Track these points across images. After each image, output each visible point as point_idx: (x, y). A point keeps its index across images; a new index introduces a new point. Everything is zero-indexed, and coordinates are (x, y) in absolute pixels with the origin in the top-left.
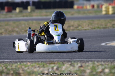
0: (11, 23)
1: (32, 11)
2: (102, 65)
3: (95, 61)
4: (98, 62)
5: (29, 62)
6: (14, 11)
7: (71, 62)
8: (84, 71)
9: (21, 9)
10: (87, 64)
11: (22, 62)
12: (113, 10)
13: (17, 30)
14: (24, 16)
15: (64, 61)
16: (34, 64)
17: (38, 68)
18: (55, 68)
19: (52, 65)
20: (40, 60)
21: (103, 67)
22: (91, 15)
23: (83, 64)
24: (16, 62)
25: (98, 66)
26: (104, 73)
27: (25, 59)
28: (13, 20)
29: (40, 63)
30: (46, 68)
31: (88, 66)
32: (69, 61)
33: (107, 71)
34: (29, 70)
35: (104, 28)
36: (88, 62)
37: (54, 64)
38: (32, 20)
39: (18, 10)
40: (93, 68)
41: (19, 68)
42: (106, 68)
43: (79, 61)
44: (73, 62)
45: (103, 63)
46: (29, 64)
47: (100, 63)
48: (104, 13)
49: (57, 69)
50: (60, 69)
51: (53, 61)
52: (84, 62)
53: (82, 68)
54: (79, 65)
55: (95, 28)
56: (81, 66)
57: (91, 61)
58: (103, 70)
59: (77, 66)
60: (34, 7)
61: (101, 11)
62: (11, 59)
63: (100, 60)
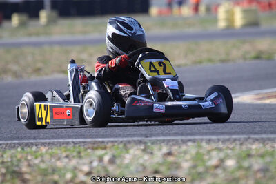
1: (50, 22)
2: (220, 150)
3: (202, 140)
4: (209, 141)
5: (44, 144)
6: (6, 24)
7: (145, 143)
8: (177, 166)
9: (24, 17)
10: (184, 148)
11: (27, 145)
12: (244, 18)
13: (15, 67)
14: (30, 35)
15: (129, 142)
16: (56, 150)
17: (66, 160)
18: (106, 158)
19: (100, 152)
20: (70, 140)
21: (222, 155)
22: (191, 30)
23: (175, 149)
24: (13, 147)
25: (209, 152)
26: (225, 169)
27: (35, 138)
29: (70, 147)
30: (86, 160)
31: (185, 153)
32: (140, 142)
33: (230, 163)
34: (43, 166)
35: (223, 61)
36: (184, 142)
37: (105, 148)
38: (51, 44)
39: (16, 19)
40: (198, 158)
41: (19, 160)
42: (228, 156)
43: (164, 141)
44: (149, 144)
45: (221, 145)
46: (43, 149)
47: (213, 145)
48: (222, 24)
49: (112, 161)
50: (118, 161)
51: (103, 142)
52: (176, 143)
53: (171, 159)
54: (165, 150)
55: (201, 62)
56: (170, 154)
57: (194, 141)
58: (222, 161)
59: (159, 152)
60: (54, 14)
61: (216, 20)
63: (214, 137)
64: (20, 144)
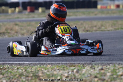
0: (33, 23)
3: (116, 63)
4: (119, 64)
5: (49, 64)
6: (36, 11)
7: (92, 64)
8: (105, 75)
9: (44, 9)
10: (108, 66)
11: (42, 64)
15: (85, 64)
16: (54, 67)
17: (58, 71)
18: (75, 71)
19: (73, 68)
20: (60, 62)
22: (115, 15)
23: (104, 67)
24: (37, 65)
25: (119, 69)
27: (46, 61)
28: (35, 21)
29: (60, 65)
30: (67, 71)
31: (109, 69)
32: (90, 64)
34: (48, 73)
36: (109, 64)
37: (75, 66)
39: (40, 10)
40: (114, 71)
41: (38, 71)
43: (100, 63)
44: (94, 65)
46: (49, 66)
47: (121, 66)
49: (77, 72)
50: (80, 72)
51: (74, 63)
52: (105, 64)
53: (102, 71)
54: (100, 68)
56: (102, 69)
57: (113, 64)
59: (98, 68)
62: (31, 61)
63: (121, 62)
64: (39, 64)
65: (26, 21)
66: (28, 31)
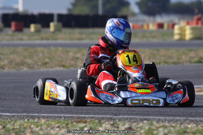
0: (20, 49)
1: (57, 30)
2: (165, 127)
3: (154, 119)
4: (158, 121)
5: (43, 117)
6: (26, 30)
7: (114, 120)
9: (39, 26)
10: (141, 124)
11: (32, 117)
12: (192, 34)
13: (30, 61)
14: (42, 39)
15: (103, 118)
16: (51, 122)
17: (58, 129)
19: (82, 125)
20: (62, 115)
21: (166, 131)
22: (155, 40)
23: (134, 125)
24: (23, 118)
25: (158, 128)
27: (38, 113)
28: (23, 45)
29: (62, 120)
31: (141, 128)
32: (111, 119)
34: (41, 133)
35: (175, 63)
36: (142, 120)
37: (86, 122)
38: (57, 46)
39: (33, 28)
40: (149, 132)
41: (25, 128)
43: (127, 119)
44: (117, 121)
45: (166, 124)
46: (43, 121)
48: (176, 37)
51: (85, 118)
52: (136, 121)
54: (127, 125)
56: (130, 128)
57: (148, 120)
59: (123, 127)
60: (60, 24)
61: (172, 34)
62: (14, 112)
63: (162, 118)
64: (27, 116)
65: (8, 45)
66: (11, 62)
